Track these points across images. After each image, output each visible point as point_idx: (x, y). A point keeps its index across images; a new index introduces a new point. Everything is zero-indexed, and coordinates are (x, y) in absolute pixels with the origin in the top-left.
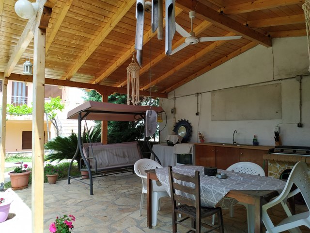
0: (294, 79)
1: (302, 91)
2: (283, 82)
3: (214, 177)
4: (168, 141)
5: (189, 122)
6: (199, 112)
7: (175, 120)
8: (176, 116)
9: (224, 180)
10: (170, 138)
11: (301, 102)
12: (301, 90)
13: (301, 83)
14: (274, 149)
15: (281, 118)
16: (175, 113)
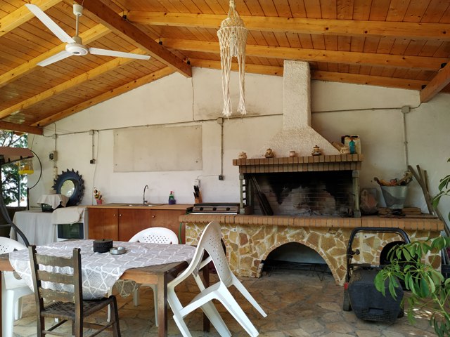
0: (216, 122)
1: (224, 136)
2: (203, 124)
3: (108, 254)
4: (42, 204)
5: (80, 174)
6: (95, 158)
7: (57, 171)
8: (58, 164)
9: (121, 256)
10: (46, 200)
11: (222, 150)
12: (222, 135)
13: (222, 127)
14: (192, 208)
15: (201, 169)
16: (56, 160)
